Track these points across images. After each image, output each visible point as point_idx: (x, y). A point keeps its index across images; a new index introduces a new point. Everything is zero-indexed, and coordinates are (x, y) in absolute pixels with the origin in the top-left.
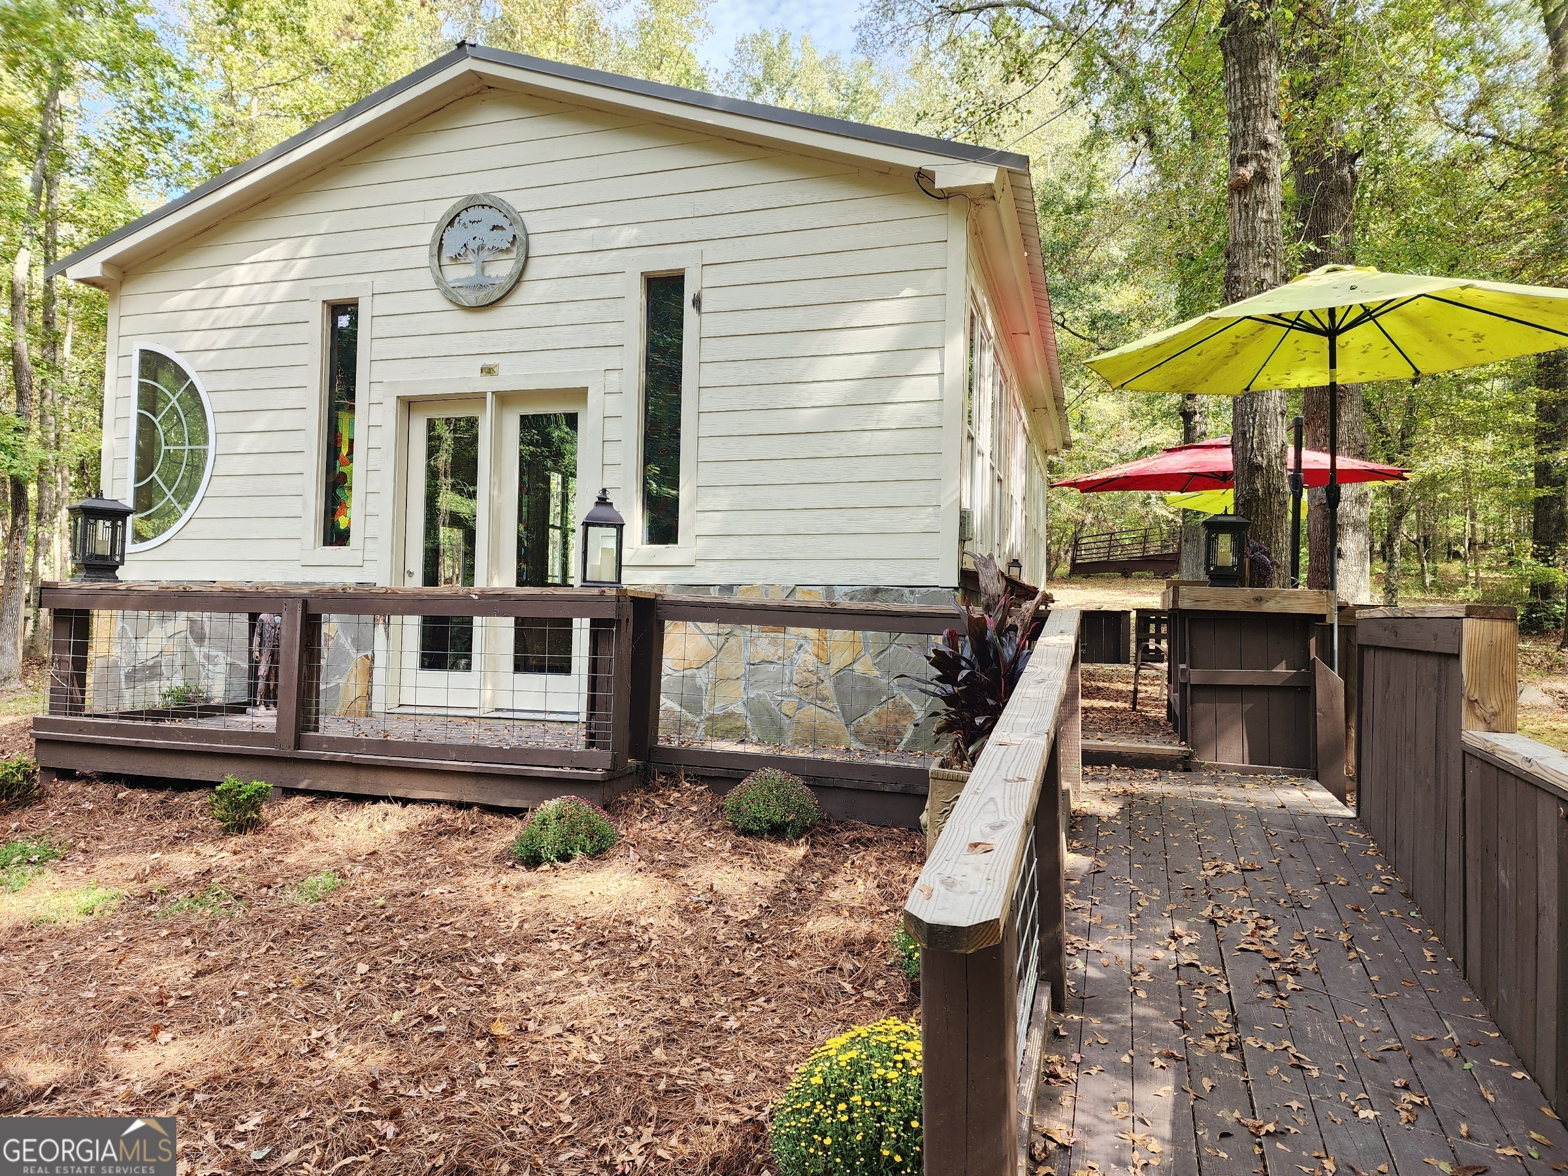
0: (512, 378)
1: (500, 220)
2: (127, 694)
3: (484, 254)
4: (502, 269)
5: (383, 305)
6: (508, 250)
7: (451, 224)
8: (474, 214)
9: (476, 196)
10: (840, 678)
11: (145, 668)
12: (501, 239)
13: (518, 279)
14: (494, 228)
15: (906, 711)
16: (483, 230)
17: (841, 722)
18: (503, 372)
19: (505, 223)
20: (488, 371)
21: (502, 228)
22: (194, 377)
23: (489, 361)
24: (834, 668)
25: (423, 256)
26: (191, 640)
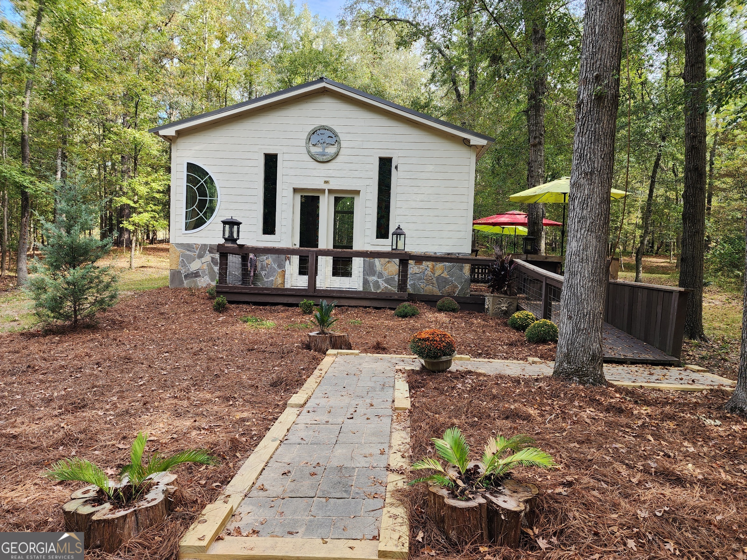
0: (334, 185)
1: (332, 135)
2: (185, 282)
3: (325, 144)
4: (331, 150)
5: (286, 157)
6: (333, 145)
7: (313, 133)
8: (322, 131)
9: (323, 126)
10: (438, 278)
11: (192, 273)
12: (332, 141)
13: (337, 154)
14: (329, 137)
15: (456, 287)
16: (325, 137)
17: (438, 290)
18: (331, 183)
19: (333, 136)
20: (326, 182)
21: (332, 137)
22: (211, 174)
23: (327, 179)
24: (436, 275)
25: (303, 143)
26: (212, 264)
